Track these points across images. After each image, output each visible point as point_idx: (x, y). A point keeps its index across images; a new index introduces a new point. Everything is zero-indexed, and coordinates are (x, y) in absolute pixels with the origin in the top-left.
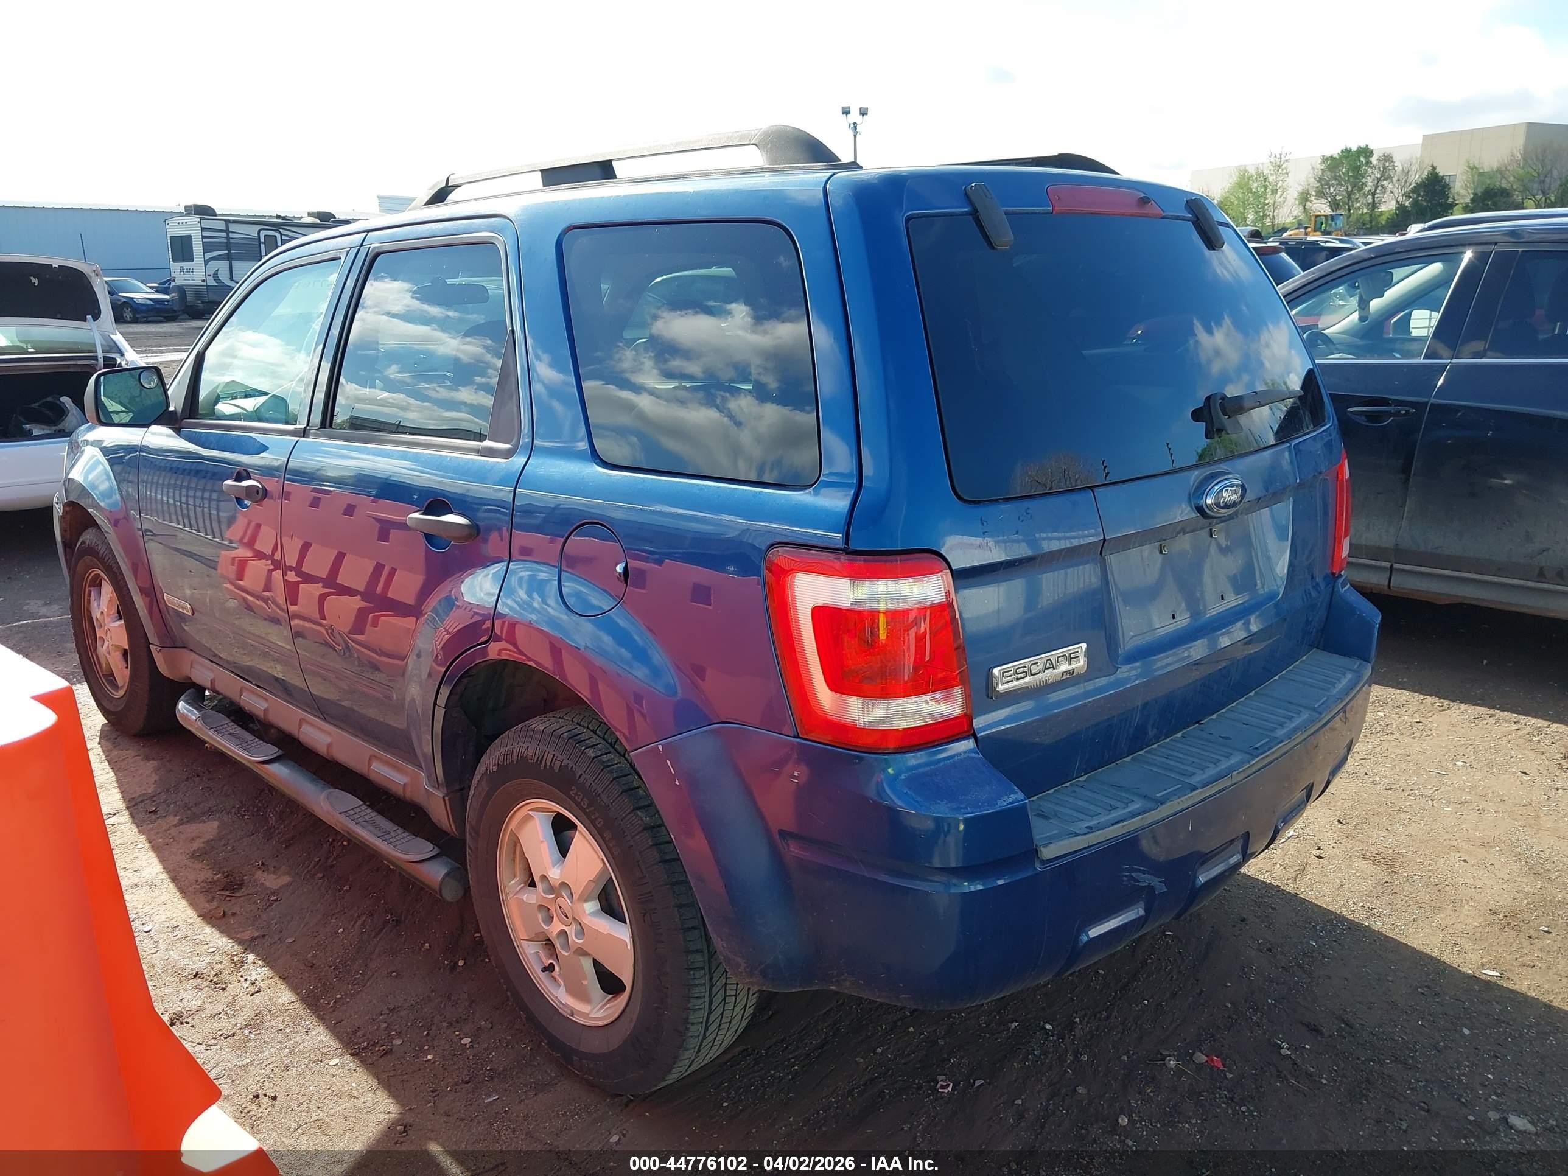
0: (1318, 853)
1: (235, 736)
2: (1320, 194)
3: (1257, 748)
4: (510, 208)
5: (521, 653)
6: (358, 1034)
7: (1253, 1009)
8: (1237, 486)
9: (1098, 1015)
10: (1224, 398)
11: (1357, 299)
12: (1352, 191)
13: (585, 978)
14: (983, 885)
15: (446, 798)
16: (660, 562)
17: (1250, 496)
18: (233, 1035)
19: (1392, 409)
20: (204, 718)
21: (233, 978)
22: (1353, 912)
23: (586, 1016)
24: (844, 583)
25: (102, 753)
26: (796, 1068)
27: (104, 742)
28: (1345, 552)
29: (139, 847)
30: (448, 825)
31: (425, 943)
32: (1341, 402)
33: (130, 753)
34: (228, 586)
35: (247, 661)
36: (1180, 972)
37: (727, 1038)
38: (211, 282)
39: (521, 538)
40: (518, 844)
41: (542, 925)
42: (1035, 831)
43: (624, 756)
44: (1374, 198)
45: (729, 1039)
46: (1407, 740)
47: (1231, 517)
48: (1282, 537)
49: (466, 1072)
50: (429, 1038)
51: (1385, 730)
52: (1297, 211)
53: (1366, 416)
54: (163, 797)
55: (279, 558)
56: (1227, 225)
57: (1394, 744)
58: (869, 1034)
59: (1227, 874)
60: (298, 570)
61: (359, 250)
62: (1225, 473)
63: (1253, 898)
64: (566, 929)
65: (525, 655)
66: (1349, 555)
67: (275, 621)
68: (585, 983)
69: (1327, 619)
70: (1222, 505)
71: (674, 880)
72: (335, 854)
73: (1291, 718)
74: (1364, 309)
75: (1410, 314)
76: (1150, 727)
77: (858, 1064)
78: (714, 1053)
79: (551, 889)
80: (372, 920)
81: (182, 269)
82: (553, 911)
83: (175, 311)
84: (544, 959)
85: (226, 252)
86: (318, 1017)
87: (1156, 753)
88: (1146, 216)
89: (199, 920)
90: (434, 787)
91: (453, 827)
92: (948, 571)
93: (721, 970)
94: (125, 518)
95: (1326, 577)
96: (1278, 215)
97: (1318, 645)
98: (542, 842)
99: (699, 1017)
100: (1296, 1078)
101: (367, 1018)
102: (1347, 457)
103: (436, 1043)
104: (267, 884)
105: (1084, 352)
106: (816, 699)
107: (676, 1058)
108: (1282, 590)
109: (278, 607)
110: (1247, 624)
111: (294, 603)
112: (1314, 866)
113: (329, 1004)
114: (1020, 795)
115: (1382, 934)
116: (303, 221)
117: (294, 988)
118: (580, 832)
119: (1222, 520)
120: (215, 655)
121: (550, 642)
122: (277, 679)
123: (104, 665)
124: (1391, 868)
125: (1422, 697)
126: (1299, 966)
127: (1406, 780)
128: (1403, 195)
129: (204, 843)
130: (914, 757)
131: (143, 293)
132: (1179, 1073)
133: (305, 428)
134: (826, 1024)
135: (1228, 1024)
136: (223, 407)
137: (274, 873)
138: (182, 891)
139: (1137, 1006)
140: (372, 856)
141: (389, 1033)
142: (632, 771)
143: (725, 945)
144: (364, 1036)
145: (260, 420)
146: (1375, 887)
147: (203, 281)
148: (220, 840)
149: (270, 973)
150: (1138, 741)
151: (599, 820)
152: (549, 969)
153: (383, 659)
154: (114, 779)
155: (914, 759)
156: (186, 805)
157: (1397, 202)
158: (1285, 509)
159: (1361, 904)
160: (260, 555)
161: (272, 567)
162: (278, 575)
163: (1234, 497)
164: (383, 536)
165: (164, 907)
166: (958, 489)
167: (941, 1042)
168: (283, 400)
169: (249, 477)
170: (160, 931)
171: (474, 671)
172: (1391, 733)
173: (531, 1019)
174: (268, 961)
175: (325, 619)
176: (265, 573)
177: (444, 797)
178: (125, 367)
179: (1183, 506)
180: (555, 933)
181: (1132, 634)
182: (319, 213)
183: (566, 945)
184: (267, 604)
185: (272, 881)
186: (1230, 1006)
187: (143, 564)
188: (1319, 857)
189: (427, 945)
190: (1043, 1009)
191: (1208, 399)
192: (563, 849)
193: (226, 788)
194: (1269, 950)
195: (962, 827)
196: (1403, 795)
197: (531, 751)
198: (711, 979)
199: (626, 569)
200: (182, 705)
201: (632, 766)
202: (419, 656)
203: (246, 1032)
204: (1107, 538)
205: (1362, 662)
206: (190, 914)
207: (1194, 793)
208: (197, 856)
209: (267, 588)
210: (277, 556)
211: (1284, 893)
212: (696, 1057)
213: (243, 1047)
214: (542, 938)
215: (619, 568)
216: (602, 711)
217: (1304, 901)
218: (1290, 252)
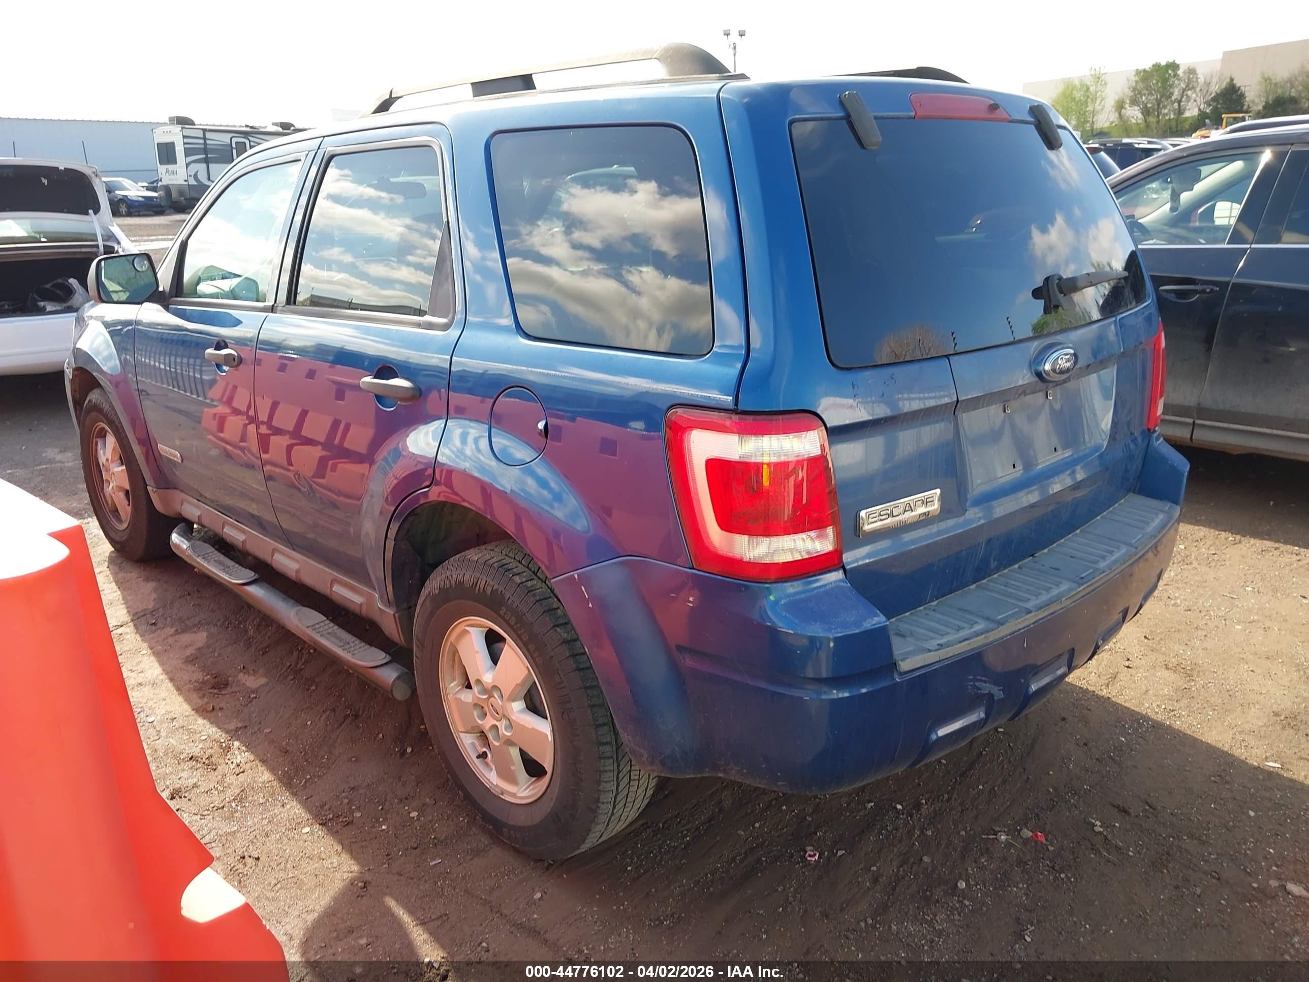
0: (1127, 663)
1: (220, 563)
2: (1134, 102)
3: (1082, 578)
4: (445, 116)
5: (456, 494)
6: (325, 808)
7: (1071, 793)
8: (1071, 354)
9: (941, 797)
10: (1060, 279)
11: (1170, 192)
12: (1160, 99)
13: (513, 764)
14: (849, 692)
15: (396, 615)
16: (573, 420)
17: (1081, 363)
18: (223, 807)
19: (1199, 287)
20: (193, 547)
21: (221, 761)
22: (1157, 713)
23: (514, 795)
24: (733, 439)
25: (110, 576)
26: (688, 839)
27: (111, 567)
28: (1160, 411)
29: (142, 653)
30: (398, 636)
31: (379, 734)
32: (1158, 281)
33: (134, 574)
34: (210, 437)
35: (228, 501)
36: (1010, 762)
37: (631, 813)
38: (192, 182)
39: (456, 398)
40: (457, 654)
41: (477, 720)
42: (894, 648)
43: (545, 582)
44: (1179, 105)
45: (633, 815)
46: (1203, 569)
47: (1065, 381)
48: (1107, 397)
49: (414, 840)
50: (383, 812)
51: (1186, 560)
52: (1114, 117)
53: (1175, 293)
54: (161, 611)
55: (253, 414)
56: (1064, 128)
57: (1193, 572)
58: (749, 811)
59: (1055, 683)
60: (269, 423)
61: (316, 153)
62: (1060, 344)
63: (1072, 700)
64: (498, 724)
65: (460, 496)
66: (1163, 413)
67: (251, 466)
68: (513, 768)
69: (1143, 467)
70: (1058, 371)
71: (588, 685)
72: (303, 660)
73: (1111, 552)
74: (1175, 201)
75: (1214, 206)
76: (992, 560)
77: (739, 836)
78: (621, 826)
79: (485, 691)
80: (335, 714)
81: (167, 171)
82: (486, 708)
83: (162, 207)
84: (479, 748)
85: (204, 156)
86: (291, 793)
87: (995, 582)
88: (995, 120)
89: (193, 712)
90: (386, 606)
91: (402, 638)
92: (823, 428)
93: (626, 759)
94: (124, 380)
95: (1143, 432)
96: (1097, 121)
97: (1134, 490)
98: (477, 652)
99: (609, 797)
100: (1108, 851)
101: (332, 795)
102: (1164, 328)
103: (389, 816)
104: (248, 684)
105: (938, 239)
106: (708, 537)
107: (589, 830)
108: (1105, 444)
109: (253, 454)
110: (1073, 472)
111: (266, 451)
112: (1124, 675)
113: (300, 783)
114: (882, 618)
115: (1181, 731)
116: (269, 129)
117: (272, 770)
118: (508, 644)
119: (1057, 384)
120: (201, 496)
121: (481, 486)
122: (253, 516)
123: (110, 503)
124: (1189, 676)
125: (1217, 533)
126: (1111, 757)
127: (1203, 603)
128: (1205, 103)
129: (196, 650)
130: (791, 586)
131: (135, 191)
132: (1008, 845)
133: (273, 306)
134: (713, 803)
135: (1051, 806)
136: (203, 288)
137: (253, 675)
138: (178, 689)
139: (974, 790)
140: (333, 661)
141: (350, 808)
142: (552, 595)
143: (630, 739)
144: (329, 809)
145: (235, 298)
146: (1176, 693)
147: (185, 181)
148: (209, 647)
149: (252, 757)
150: (982, 572)
151: (525, 634)
152: (483, 756)
153: (342, 499)
154: (121, 597)
155: (792, 588)
156: (180, 619)
157: (1200, 110)
158: (1110, 374)
159: (1164, 707)
160: (236, 412)
161: (247, 422)
162: (252, 428)
163: (1068, 364)
164: (340, 394)
165: (164, 702)
166: (832, 357)
167: (809, 819)
168: (255, 282)
169: (226, 347)
170: (161, 722)
171: (418, 510)
172: (1191, 563)
173: (468, 797)
174: (249, 747)
175: (292, 465)
176: (241, 427)
177: (394, 615)
178: (121, 253)
179: (1025, 372)
180: (488, 727)
181: (979, 481)
182: (281, 123)
183: (498, 736)
184: (244, 453)
185: (252, 682)
186: (1051, 790)
187: (140, 419)
188: (1128, 667)
189: (381, 735)
190: (895, 791)
191: (1047, 279)
192: (495, 659)
193: (212, 605)
194: (1086, 744)
195: (832, 645)
196: (1200, 615)
197: (467, 577)
198: (618, 766)
199: (546, 426)
200: (175, 538)
201: (552, 591)
202: (372, 497)
203: (234, 805)
204: (960, 399)
205: (1172, 504)
206: (186, 708)
207: (1029, 615)
208: (190, 660)
209: (243, 439)
210: (252, 413)
211: (1098, 697)
212: (606, 829)
213: (231, 817)
214: (476, 730)
215: (541, 425)
216: (526, 545)
217: (1115, 705)
218: (1110, 152)
